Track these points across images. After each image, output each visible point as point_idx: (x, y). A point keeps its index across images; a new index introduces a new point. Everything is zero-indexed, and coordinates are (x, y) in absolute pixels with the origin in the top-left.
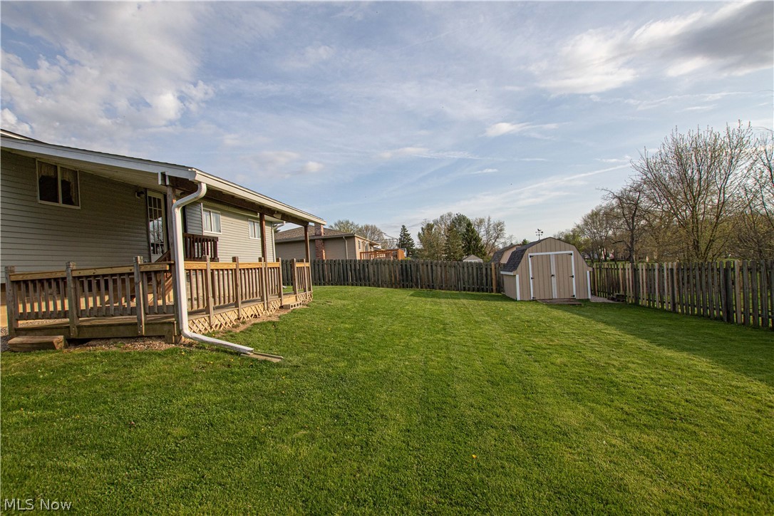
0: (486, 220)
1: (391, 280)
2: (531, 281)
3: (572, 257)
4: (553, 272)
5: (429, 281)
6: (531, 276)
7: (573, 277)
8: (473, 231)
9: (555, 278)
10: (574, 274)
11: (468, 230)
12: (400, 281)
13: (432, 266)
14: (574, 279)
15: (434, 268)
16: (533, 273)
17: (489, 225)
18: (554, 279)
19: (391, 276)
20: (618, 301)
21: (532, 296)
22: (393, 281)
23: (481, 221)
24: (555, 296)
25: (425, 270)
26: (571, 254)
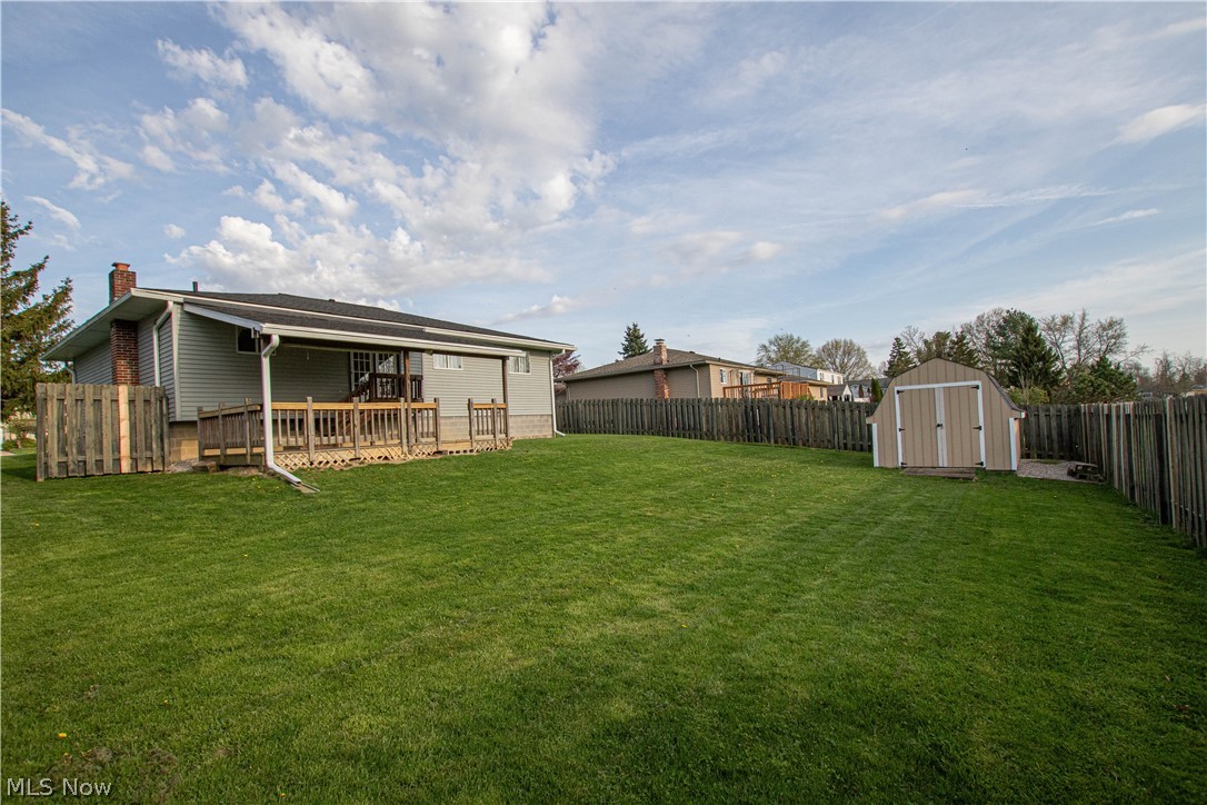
0: (1078, 320)
1: (731, 430)
2: (899, 434)
3: (980, 392)
4: (941, 419)
5: (787, 431)
6: (899, 426)
7: (980, 428)
8: (1039, 342)
9: (944, 431)
10: (981, 423)
11: (1025, 341)
12: (743, 431)
13: (791, 408)
14: (982, 433)
15: (796, 410)
16: (903, 422)
17: (1082, 328)
18: (941, 433)
19: (730, 423)
20: (1082, 477)
21: (900, 460)
22: (734, 430)
23: (1066, 321)
24: (943, 461)
25: (781, 414)
26: (977, 387)
